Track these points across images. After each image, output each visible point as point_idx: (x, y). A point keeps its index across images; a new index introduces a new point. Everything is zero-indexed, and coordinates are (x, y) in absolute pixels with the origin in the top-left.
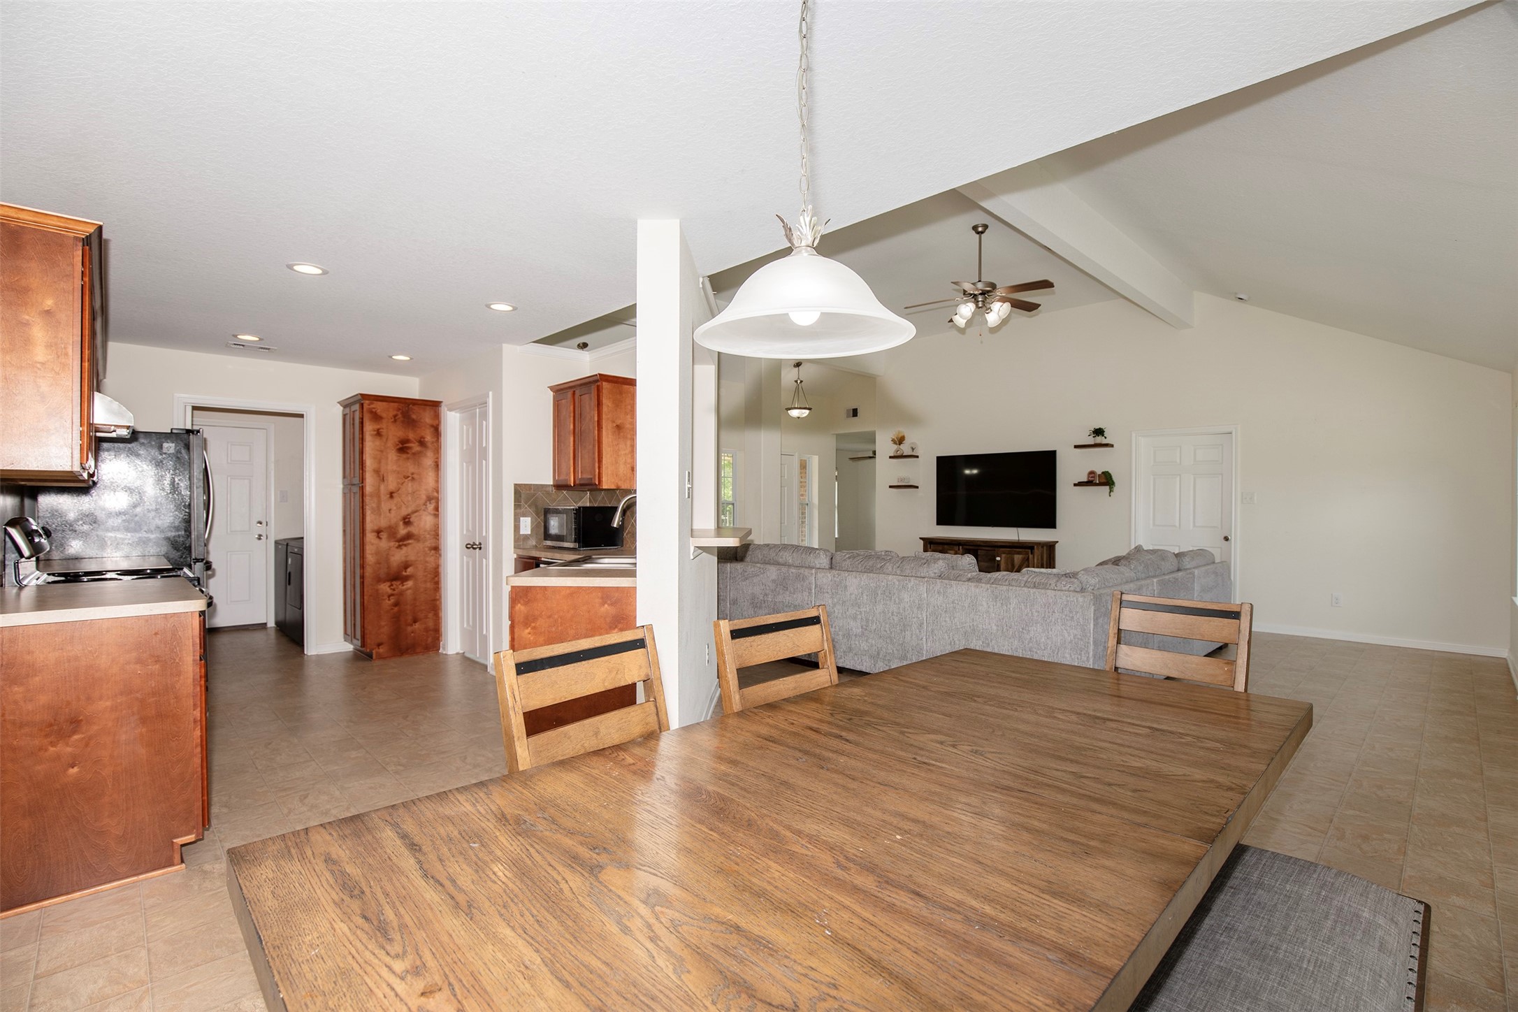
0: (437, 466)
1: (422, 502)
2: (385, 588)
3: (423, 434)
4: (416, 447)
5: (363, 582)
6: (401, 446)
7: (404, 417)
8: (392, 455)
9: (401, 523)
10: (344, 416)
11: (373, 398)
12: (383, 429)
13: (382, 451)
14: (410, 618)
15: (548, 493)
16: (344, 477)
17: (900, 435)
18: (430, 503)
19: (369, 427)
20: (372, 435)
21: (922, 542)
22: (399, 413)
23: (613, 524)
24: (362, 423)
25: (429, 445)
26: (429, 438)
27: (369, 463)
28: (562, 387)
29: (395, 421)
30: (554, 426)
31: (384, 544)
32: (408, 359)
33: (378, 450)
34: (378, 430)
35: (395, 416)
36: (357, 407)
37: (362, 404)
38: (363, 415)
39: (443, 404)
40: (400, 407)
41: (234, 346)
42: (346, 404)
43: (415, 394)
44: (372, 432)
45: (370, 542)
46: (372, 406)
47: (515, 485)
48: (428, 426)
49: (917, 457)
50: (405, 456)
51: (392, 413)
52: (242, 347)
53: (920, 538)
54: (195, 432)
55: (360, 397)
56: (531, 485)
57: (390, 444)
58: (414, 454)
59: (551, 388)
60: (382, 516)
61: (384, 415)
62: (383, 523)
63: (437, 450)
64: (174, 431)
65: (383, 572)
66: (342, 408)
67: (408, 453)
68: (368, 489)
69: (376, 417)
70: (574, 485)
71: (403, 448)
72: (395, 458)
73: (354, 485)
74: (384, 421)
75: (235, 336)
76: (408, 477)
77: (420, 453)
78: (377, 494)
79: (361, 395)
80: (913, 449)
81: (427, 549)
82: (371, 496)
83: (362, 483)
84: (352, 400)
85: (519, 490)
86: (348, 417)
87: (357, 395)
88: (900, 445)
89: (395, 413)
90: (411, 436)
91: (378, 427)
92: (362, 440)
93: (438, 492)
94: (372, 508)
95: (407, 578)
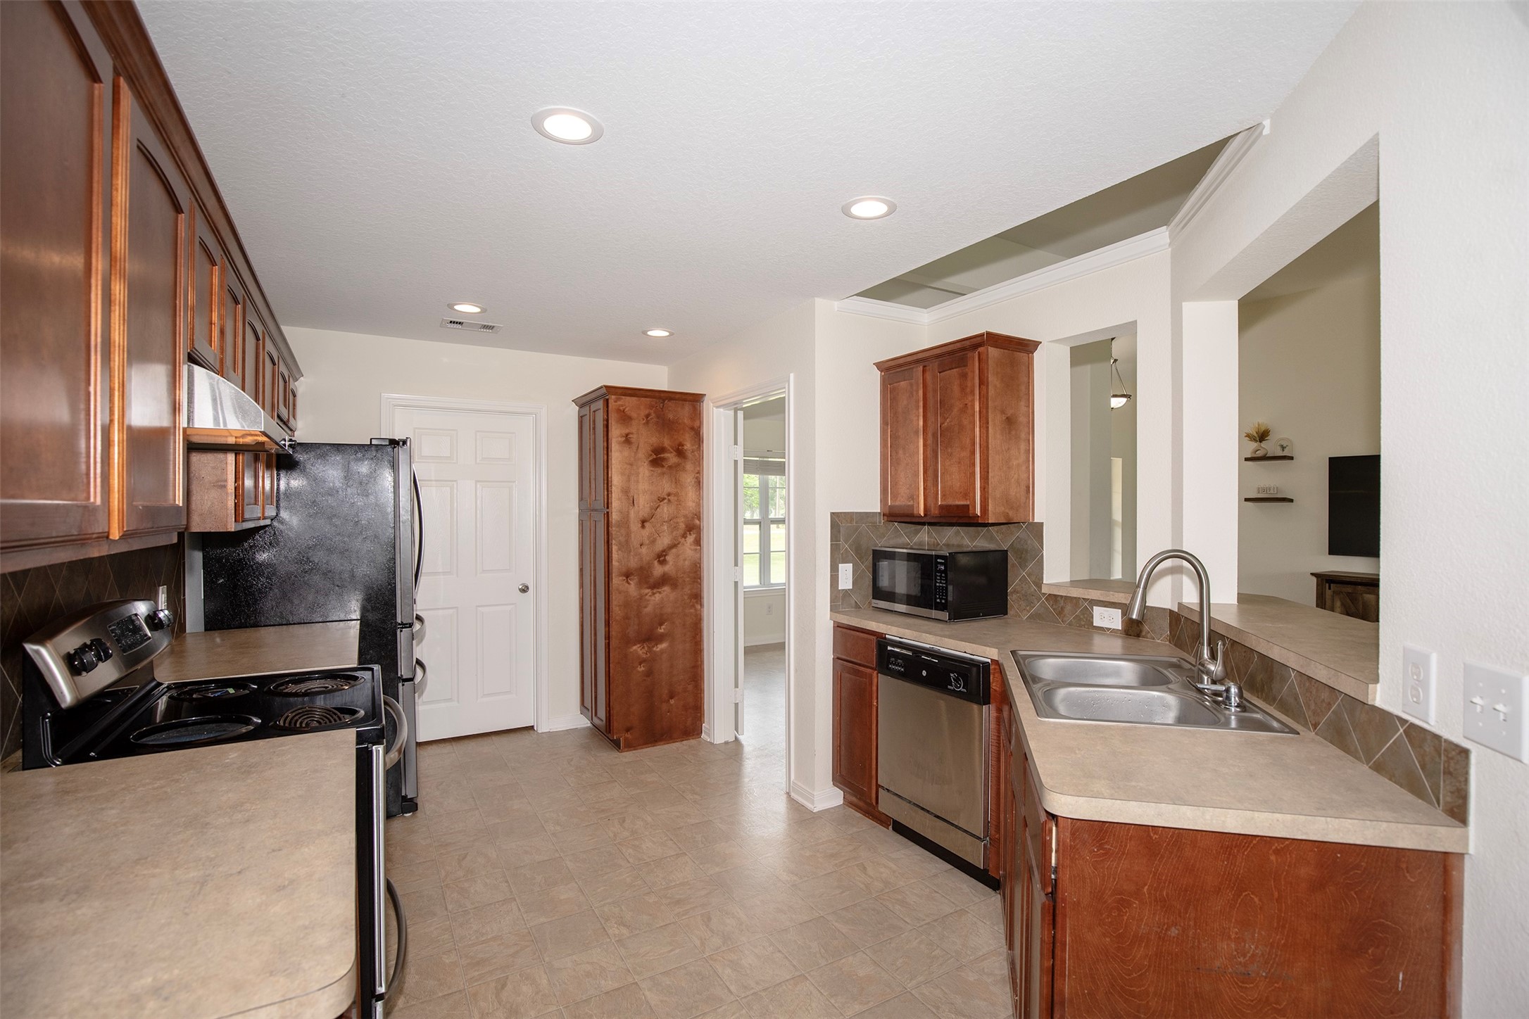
0: (698, 483)
1: (681, 531)
2: (637, 649)
3: (681, 440)
4: (672, 458)
5: (609, 643)
6: (655, 457)
7: (658, 417)
8: (644, 470)
9: (656, 562)
10: (581, 419)
11: (620, 391)
12: (632, 434)
13: (631, 465)
14: (665, 691)
15: (875, 526)
16: (581, 499)
17: (1263, 429)
18: (690, 534)
19: (616, 432)
20: (619, 443)
21: (1314, 579)
22: (652, 412)
23: (1132, 614)
24: (607, 426)
25: (689, 454)
26: (688, 446)
27: (616, 479)
28: (901, 361)
29: (647, 423)
30: (884, 422)
31: (632, 588)
32: (667, 334)
33: (626, 463)
34: (627, 435)
35: (647, 416)
36: (600, 404)
37: (607, 400)
38: (608, 416)
39: (706, 399)
40: (653, 403)
41: (449, 325)
42: (584, 403)
43: (663, 385)
44: (620, 439)
45: (617, 590)
46: (619, 403)
47: (833, 514)
48: (687, 429)
49: (1292, 458)
50: (659, 470)
51: (644, 412)
52: (459, 326)
53: (1312, 574)
54: (401, 443)
55: (604, 390)
56: (853, 513)
57: (641, 454)
58: (670, 467)
59: (879, 365)
60: (632, 554)
61: (634, 415)
62: (633, 563)
63: (699, 461)
64: (374, 442)
65: (631, 632)
66: (578, 408)
67: (663, 466)
68: (615, 517)
69: (625, 418)
70: (925, 515)
71: (657, 458)
72: (647, 473)
73: (596, 510)
74: (634, 423)
75: (451, 306)
76: (664, 499)
77: (678, 465)
78: (625, 522)
79: (606, 387)
80: (1283, 448)
81: (686, 597)
82: (619, 525)
83: (608, 508)
84: (593, 396)
85: (837, 520)
86: (586, 419)
87: (601, 387)
88: (1260, 442)
89: (647, 412)
90: (667, 443)
91: (627, 431)
92: (607, 449)
93: (699, 519)
94: (620, 543)
95: (660, 639)
